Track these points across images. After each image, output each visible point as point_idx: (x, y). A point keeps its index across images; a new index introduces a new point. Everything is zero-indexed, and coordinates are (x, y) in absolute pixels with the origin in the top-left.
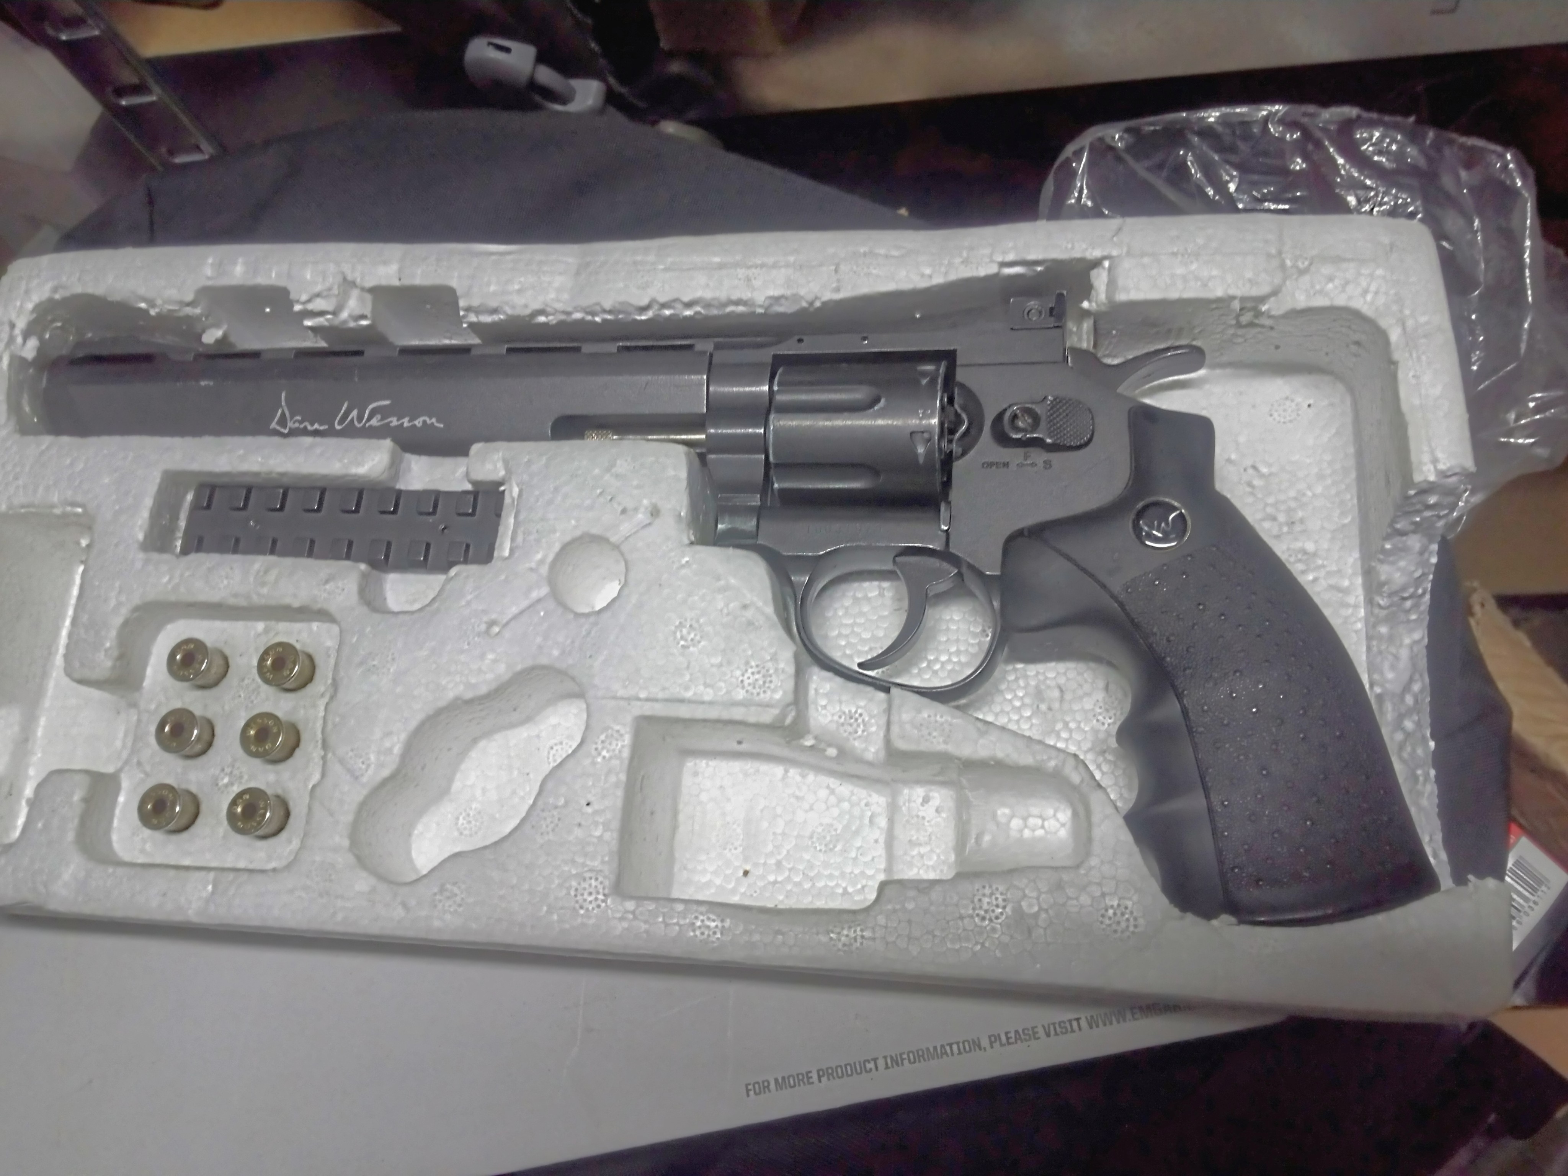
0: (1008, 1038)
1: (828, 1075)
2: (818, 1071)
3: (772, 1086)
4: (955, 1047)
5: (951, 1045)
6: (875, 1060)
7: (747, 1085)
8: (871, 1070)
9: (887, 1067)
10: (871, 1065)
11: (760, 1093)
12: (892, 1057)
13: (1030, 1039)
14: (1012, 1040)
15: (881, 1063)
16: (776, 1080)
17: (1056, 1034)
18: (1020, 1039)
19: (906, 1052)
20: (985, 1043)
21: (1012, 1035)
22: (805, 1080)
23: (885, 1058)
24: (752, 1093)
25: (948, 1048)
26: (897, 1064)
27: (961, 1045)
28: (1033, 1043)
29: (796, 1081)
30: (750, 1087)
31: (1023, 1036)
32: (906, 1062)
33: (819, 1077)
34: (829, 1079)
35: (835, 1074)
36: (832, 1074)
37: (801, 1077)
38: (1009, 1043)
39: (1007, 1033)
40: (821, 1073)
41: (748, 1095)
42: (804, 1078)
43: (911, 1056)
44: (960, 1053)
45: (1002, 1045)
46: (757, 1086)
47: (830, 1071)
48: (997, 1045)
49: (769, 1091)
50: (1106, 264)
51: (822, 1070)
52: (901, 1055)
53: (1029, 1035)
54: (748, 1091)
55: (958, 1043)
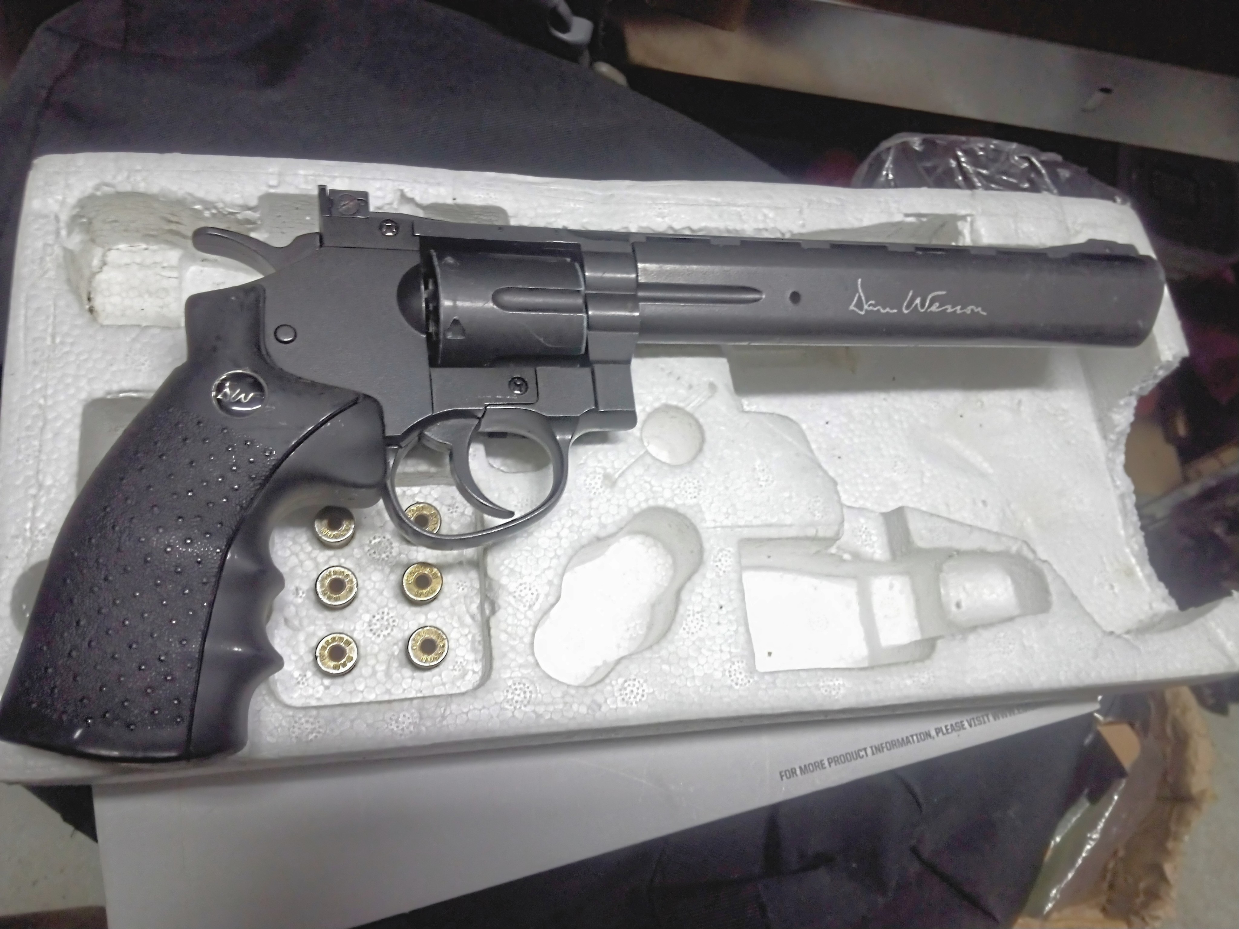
0: (947, 730)
1: (835, 762)
2: (828, 759)
3: (798, 772)
4: (915, 738)
5: (912, 736)
6: (865, 749)
7: (780, 773)
8: (863, 756)
9: (873, 754)
10: (862, 753)
11: (790, 777)
12: (876, 748)
13: (960, 730)
14: (950, 731)
15: (869, 751)
16: (800, 768)
17: (975, 725)
18: (954, 729)
19: (885, 743)
20: (933, 733)
21: (949, 727)
22: (820, 766)
23: (871, 747)
24: (784, 778)
25: (911, 739)
26: (880, 750)
27: (919, 737)
28: (962, 732)
29: (814, 768)
30: (783, 774)
31: (956, 728)
32: (885, 749)
33: (830, 764)
34: (836, 764)
35: (840, 761)
36: (838, 761)
37: (817, 764)
38: (948, 733)
39: (946, 727)
40: (830, 761)
41: (782, 779)
42: (819, 765)
43: (888, 745)
44: (918, 741)
45: (944, 734)
46: (787, 773)
47: (836, 759)
48: (940, 734)
49: (797, 775)
50: (969, 219)
51: (831, 758)
52: (882, 744)
53: (959, 727)
54: (782, 777)
55: (916, 735)
